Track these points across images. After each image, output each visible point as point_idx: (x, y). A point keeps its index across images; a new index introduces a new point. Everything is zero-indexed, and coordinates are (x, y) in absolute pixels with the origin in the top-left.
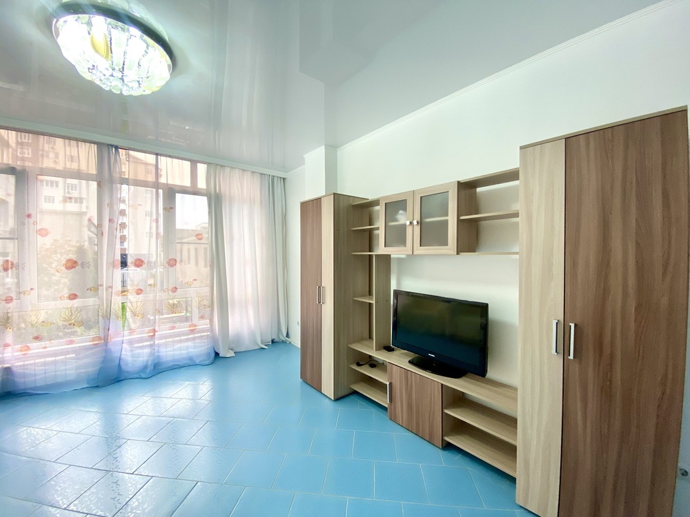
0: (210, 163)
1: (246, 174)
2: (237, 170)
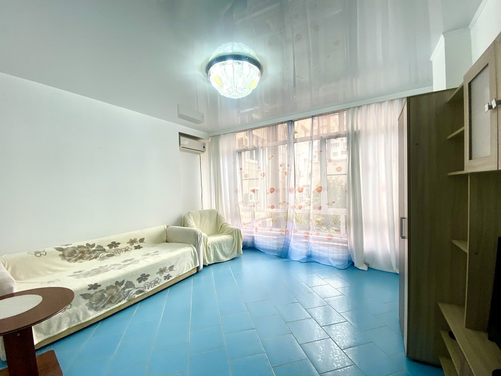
1: (383, 104)
2: (373, 105)
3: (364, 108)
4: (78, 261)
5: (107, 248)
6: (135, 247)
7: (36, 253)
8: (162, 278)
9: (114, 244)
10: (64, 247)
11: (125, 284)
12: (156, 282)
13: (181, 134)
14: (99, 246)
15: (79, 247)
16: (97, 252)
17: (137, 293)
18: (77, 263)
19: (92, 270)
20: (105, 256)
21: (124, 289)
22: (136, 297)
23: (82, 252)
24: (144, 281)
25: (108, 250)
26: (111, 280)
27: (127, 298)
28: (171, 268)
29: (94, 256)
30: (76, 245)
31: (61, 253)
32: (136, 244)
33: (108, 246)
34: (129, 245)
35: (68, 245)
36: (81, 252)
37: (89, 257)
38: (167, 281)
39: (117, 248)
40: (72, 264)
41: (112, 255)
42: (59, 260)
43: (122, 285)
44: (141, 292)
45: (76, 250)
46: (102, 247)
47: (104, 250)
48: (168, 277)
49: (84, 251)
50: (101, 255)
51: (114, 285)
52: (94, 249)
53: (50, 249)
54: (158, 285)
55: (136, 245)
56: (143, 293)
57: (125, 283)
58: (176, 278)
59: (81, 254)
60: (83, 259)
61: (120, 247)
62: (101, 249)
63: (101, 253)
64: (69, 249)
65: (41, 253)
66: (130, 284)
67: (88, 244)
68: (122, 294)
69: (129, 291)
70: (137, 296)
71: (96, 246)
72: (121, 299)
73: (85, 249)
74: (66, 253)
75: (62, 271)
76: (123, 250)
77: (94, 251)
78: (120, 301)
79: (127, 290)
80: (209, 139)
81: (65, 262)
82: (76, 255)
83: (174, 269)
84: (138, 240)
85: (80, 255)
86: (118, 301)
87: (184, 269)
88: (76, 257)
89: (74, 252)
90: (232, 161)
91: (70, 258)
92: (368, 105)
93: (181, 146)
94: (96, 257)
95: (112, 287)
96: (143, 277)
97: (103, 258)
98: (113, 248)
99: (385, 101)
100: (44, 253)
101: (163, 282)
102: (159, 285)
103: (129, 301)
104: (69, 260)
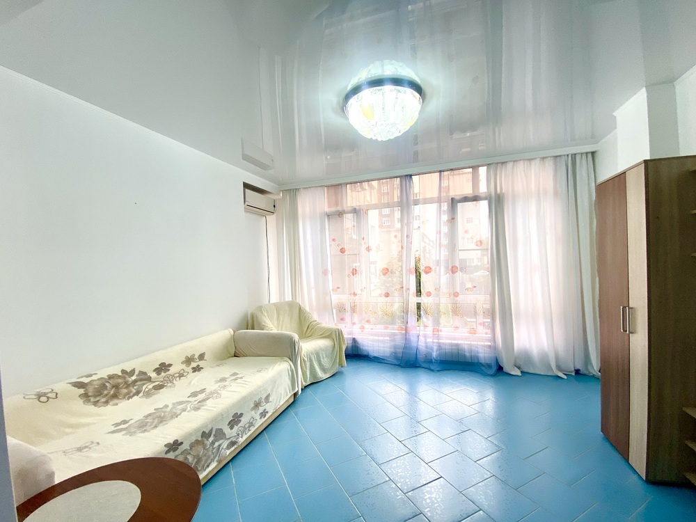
0: (490, 164)
1: (533, 163)
2: (522, 162)
3: (510, 165)
4: (111, 403)
5: (153, 375)
6: (193, 368)
7: (39, 396)
8: (257, 416)
9: (163, 368)
10: (86, 380)
11: (214, 435)
12: (251, 424)
13: (246, 186)
14: (142, 373)
15: (111, 377)
16: (139, 383)
17: (228, 448)
18: (109, 408)
19: (146, 417)
20: (150, 390)
21: (213, 443)
22: (228, 454)
23: (116, 387)
24: (237, 425)
25: (155, 378)
26: (196, 430)
27: (217, 458)
28: (267, 398)
29: (134, 391)
30: (104, 373)
31: (82, 391)
32: (194, 363)
33: (154, 371)
34: (184, 366)
35: (91, 376)
36: (113, 387)
37: (128, 393)
38: (263, 420)
39: (167, 373)
40: (103, 410)
41: (160, 387)
42: (79, 405)
43: (210, 436)
44: (233, 443)
45: (107, 384)
46: (145, 373)
47: (149, 379)
48: (263, 414)
49: (119, 384)
50: (144, 387)
51: (200, 439)
52: (134, 378)
53: (62, 386)
54: (253, 429)
55: (194, 365)
56: (236, 446)
57: (214, 433)
58: (273, 413)
59: (114, 389)
60: (118, 398)
61: (172, 370)
62: (143, 377)
63: (144, 384)
64: (95, 383)
65: (49, 395)
66: (220, 434)
67: (123, 371)
68: (210, 453)
69: (220, 446)
70: (228, 452)
71: (137, 373)
72: (209, 461)
73: (120, 381)
74: (91, 391)
75: (88, 425)
76: (176, 375)
77: (135, 381)
78: (208, 466)
79: (217, 444)
80: (279, 194)
81: (91, 408)
82: (105, 392)
83: (271, 399)
84: (196, 357)
85: (112, 392)
86: (206, 465)
87: (281, 398)
88: (106, 395)
89: (103, 386)
90: (319, 228)
91: (97, 400)
92: (514, 161)
93: (247, 203)
94: (138, 393)
95: (197, 442)
96: (235, 420)
97: (148, 394)
98: (163, 374)
99: (536, 159)
100: (54, 396)
101: (260, 423)
102: (255, 428)
103: (219, 462)
104: (95, 404)
